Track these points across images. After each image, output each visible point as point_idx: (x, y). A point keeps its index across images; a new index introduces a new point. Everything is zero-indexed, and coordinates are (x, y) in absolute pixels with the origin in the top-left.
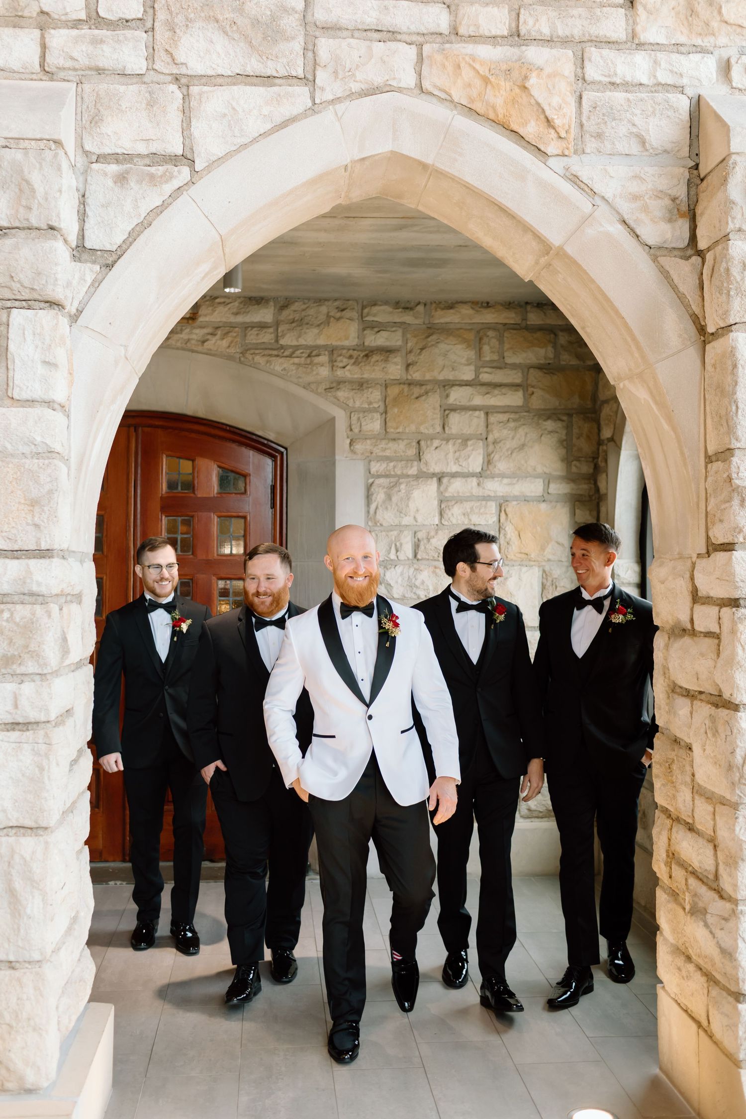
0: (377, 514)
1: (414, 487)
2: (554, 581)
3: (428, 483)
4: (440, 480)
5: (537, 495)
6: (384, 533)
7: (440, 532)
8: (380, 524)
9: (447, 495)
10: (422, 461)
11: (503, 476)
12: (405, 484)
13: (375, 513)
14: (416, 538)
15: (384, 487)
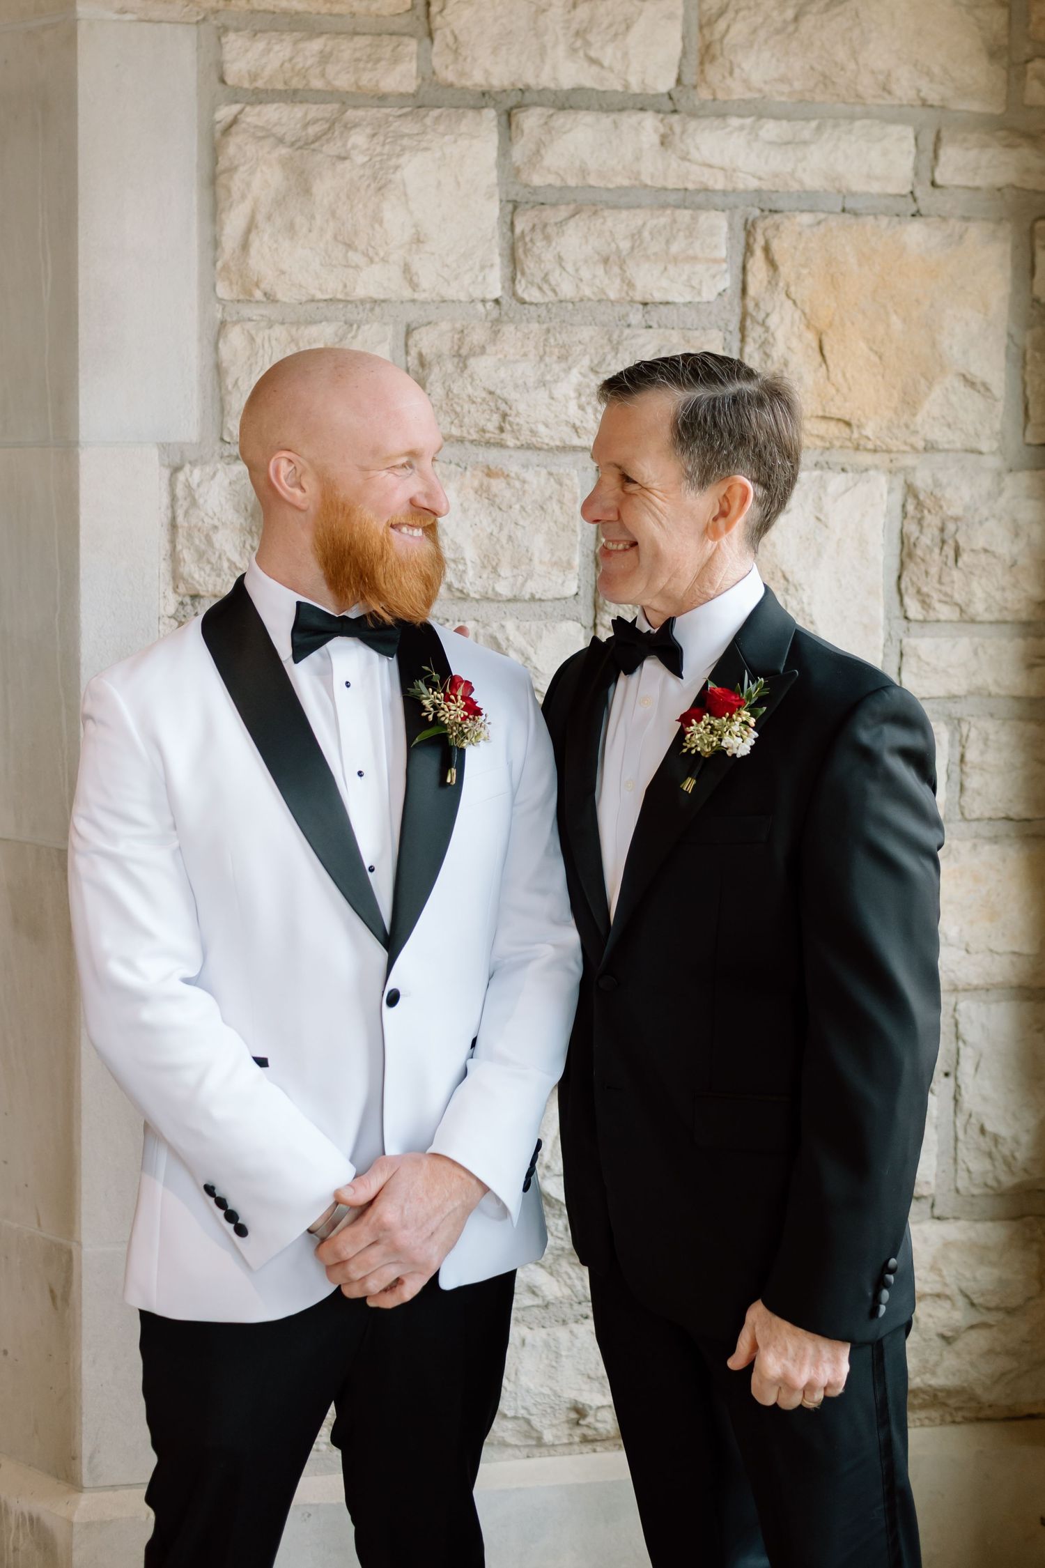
0: (253, 251)
1: (405, 142)
2: (951, 527)
3: (463, 128)
4: (508, 119)
5: (891, 189)
6: (279, 332)
7: (508, 330)
8: (265, 294)
9: (537, 180)
10: (438, 36)
11: (758, 110)
12: (369, 131)
13: (245, 246)
14: (413, 352)
15: (281, 141)
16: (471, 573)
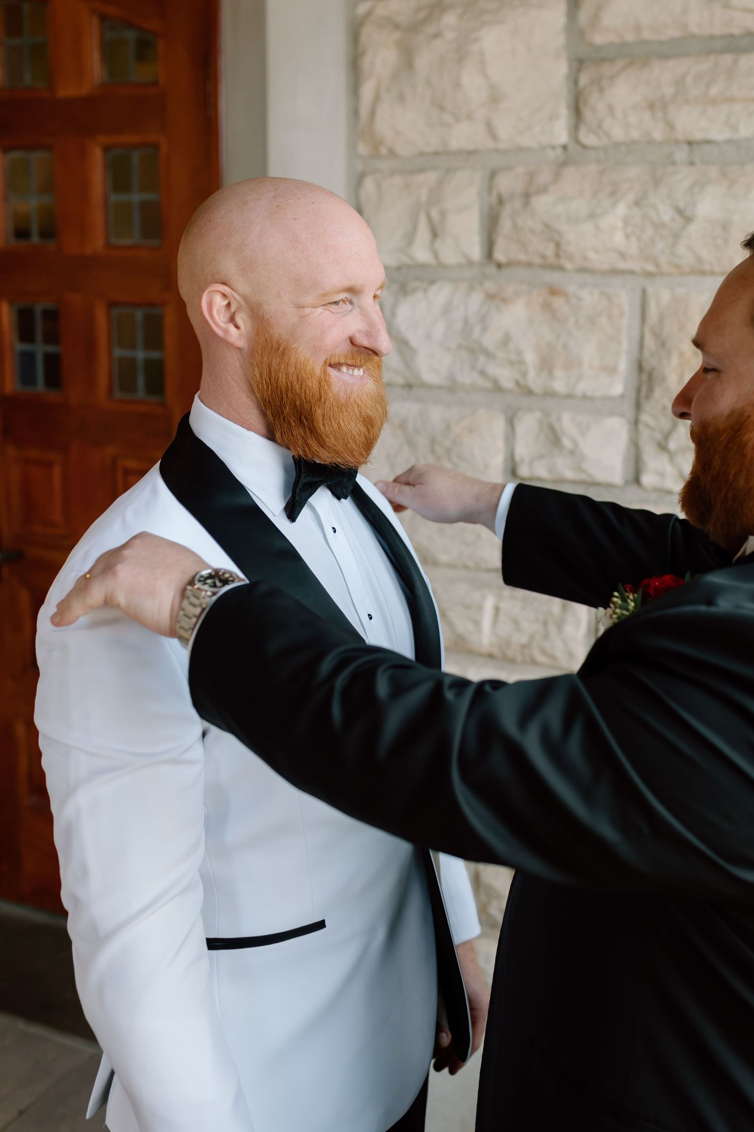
0: (379, 118)
1: (486, 17)
7: (570, 171)
8: (389, 150)
9: (599, 39)
12: (460, 11)
14: (495, 192)
15: (398, 27)
16: (532, 374)
